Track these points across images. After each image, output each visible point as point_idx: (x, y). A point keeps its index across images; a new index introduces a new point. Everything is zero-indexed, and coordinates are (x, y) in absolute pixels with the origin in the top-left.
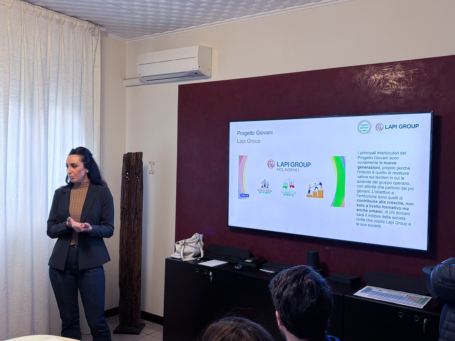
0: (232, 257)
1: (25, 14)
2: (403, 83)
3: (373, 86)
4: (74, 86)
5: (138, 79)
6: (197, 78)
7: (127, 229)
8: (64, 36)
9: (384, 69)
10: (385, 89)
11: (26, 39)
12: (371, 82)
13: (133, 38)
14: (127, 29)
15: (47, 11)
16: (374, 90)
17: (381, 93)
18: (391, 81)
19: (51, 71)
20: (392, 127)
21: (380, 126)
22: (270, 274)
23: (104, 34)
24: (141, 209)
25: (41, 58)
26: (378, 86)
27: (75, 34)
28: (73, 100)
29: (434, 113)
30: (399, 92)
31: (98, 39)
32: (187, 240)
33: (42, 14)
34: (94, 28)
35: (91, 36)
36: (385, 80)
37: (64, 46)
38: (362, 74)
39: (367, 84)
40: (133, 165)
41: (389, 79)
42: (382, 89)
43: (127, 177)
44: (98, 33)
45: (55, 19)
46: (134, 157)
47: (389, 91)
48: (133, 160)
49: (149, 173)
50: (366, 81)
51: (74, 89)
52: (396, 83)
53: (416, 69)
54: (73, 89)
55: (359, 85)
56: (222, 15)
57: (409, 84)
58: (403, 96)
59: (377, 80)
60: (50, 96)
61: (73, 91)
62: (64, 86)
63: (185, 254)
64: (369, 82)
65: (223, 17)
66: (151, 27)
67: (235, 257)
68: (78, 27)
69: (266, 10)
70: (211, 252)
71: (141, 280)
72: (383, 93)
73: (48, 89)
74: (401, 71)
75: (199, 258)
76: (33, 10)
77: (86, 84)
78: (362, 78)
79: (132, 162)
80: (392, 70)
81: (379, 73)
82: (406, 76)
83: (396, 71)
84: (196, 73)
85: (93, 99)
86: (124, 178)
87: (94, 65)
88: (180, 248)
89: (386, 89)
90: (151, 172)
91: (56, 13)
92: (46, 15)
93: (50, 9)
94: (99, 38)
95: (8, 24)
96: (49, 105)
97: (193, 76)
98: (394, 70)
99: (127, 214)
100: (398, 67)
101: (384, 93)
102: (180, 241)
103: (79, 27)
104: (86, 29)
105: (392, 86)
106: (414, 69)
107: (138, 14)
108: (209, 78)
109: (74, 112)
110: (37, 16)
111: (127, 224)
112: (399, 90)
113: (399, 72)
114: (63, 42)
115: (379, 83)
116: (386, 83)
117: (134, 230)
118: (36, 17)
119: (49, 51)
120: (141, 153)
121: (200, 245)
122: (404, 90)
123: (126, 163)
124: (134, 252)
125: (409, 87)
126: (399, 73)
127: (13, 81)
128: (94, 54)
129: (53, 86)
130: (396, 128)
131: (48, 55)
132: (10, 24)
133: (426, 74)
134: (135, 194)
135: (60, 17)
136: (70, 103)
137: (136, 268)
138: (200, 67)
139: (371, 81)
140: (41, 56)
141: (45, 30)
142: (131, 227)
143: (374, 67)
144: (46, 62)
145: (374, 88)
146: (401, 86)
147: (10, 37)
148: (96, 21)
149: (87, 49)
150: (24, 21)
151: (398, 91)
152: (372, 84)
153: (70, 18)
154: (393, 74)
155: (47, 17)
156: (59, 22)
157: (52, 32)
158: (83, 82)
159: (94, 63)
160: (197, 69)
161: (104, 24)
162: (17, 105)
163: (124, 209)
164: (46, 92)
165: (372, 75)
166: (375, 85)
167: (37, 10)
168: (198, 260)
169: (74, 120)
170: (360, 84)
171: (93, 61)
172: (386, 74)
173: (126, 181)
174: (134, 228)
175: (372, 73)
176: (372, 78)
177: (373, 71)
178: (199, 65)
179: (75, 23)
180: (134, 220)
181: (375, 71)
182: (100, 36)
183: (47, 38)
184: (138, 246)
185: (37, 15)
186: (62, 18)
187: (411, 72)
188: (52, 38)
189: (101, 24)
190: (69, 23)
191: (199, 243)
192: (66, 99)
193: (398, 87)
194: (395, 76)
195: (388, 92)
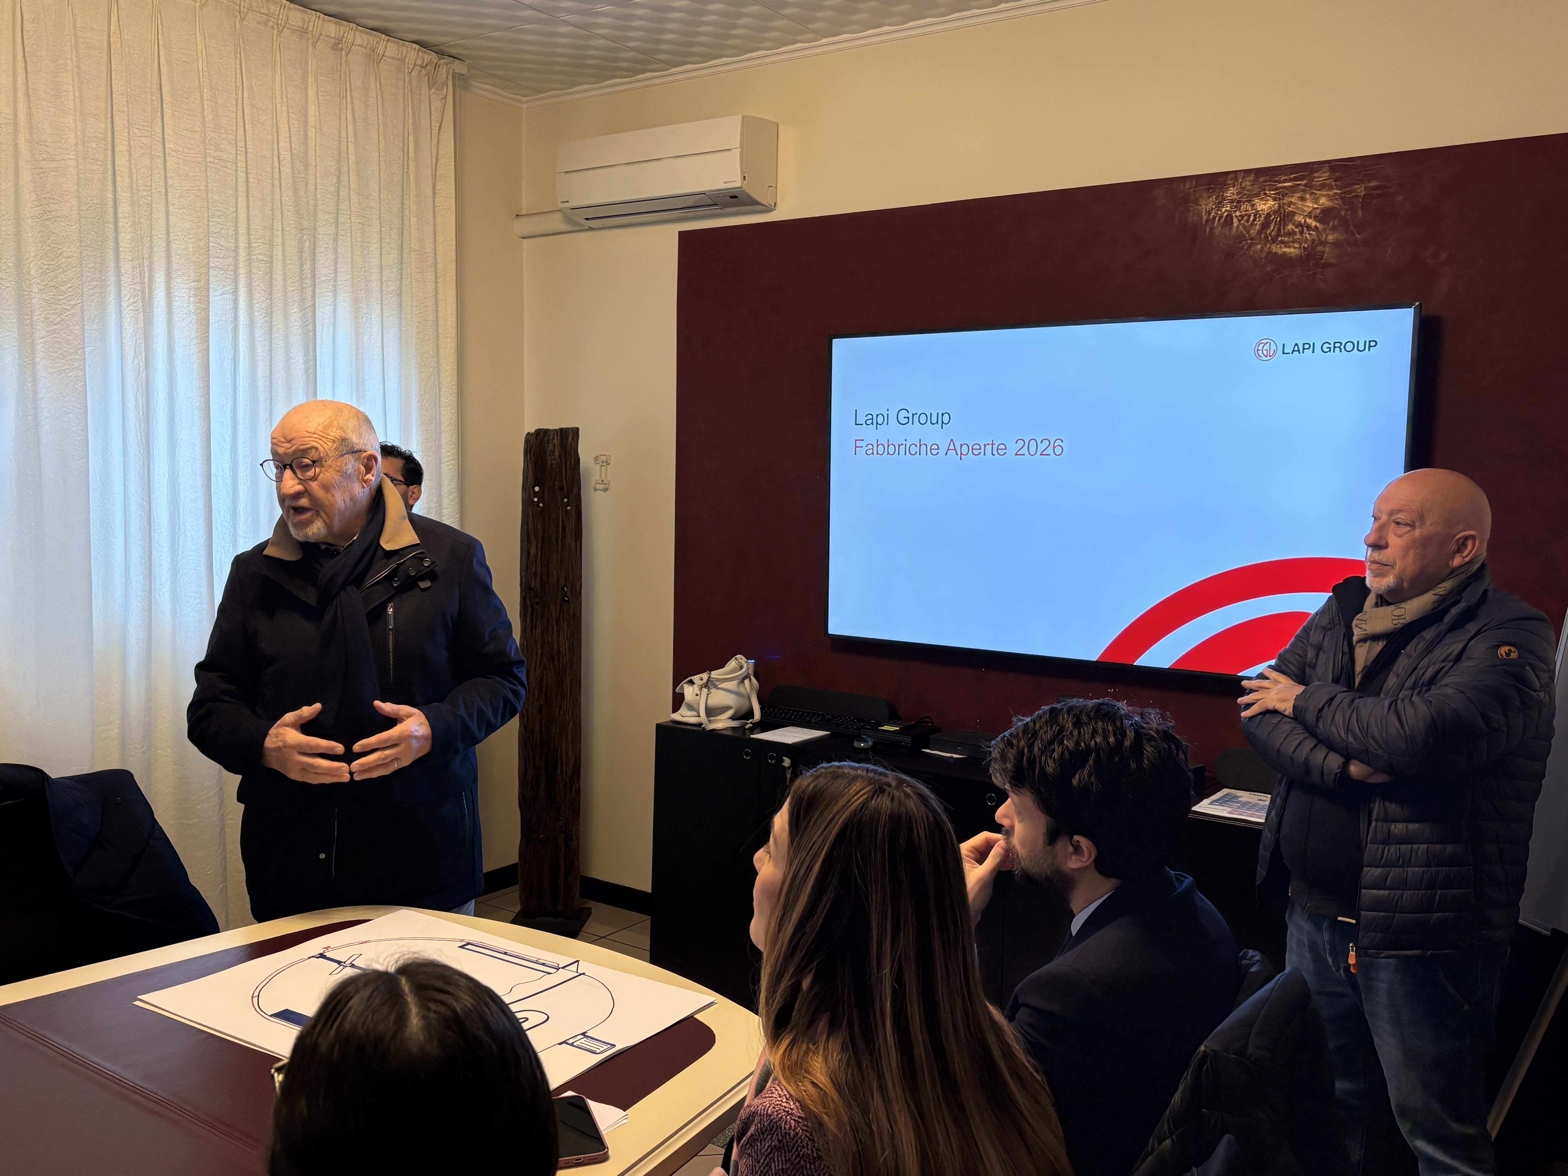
0: (842, 719)
1: (245, 23)
2: (1336, 223)
3: (1248, 232)
4: (383, 235)
5: (558, 216)
6: (734, 209)
7: (539, 646)
8: (353, 86)
9: (1280, 185)
10: (1282, 242)
11: (249, 98)
12: (1243, 222)
13: (542, 95)
14: (529, 66)
15: (306, 12)
16: (1251, 245)
17: (1270, 253)
18: (1300, 219)
19: (318, 191)
20: (1301, 351)
21: (1267, 347)
22: (952, 760)
23: (461, 82)
24: (578, 590)
25: (292, 154)
26: (1261, 234)
27: (382, 81)
28: (381, 276)
29: (1421, 308)
30: (1323, 249)
31: (445, 98)
32: (715, 674)
33: (292, 23)
34: (436, 64)
35: (425, 87)
36: (1284, 215)
37: (354, 116)
38: (1216, 198)
39: (1231, 229)
40: (552, 465)
41: (1293, 214)
42: (1274, 240)
43: (536, 500)
44: (447, 77)
45: (327, 36)
46: (555, 441)
47: (1295, 248)
48: (554, 451)
49: (595, 490)
50: (1229, 219)
51: (384, 245)
52: (1314, 224)
53: (1374, 183)
54: (381, 245)
55: (1208, 230)
56: (811, 26)
57: (1352, 227)
58: (1333, 261)
59: (1260, 217)
60: (319, 265)
61: (381, 248)
62: (358, 234)
63: (711, 712)
64: (1235, 220)
65: (813, 31)
66: (598, 62)
67: (850, 718)
68: (389, 60)
69: (942, 10)
70: (781, 708)
71: (579, 786)
72: (1276, 253)
73: (312, 242)
74: (1331, 188)
75: (751, 723)
76: (266, 11)
77: (418, 230)
78: (1218, 210)
79: (550, 457)
80: (1305, 186)
81: (1265, 194)
82: (1344, 203)
83: (1316, 190)
84: (732, 197)
85: (436, 273)
86: (527, 502)
87: (437, 175)
88: (697, 695)
89: (1287, 242)
90: (601, 487)
91: (331, 18)
92: (300, 24)
93: (314, 7)
94: (448, 95)
95: (199, 52)
96: (317, 291)
97: (725, 206)
98: (1311, 187)
99: (537, 603)
100: (1323, 176)
101: (1280, 252)
102: (695, 677)
103: (394, 62)
104: (412, 67)
105: (1302, 233)
106: (1369, 181)
107: (566, 23)
108: (768, 210)
109: (384, 311)
110: (277, 30)
111: (539, 630)
112: (1323, 243)
113: (1325, 193)
114: (349, 105)
115: (1265, 225)
116: (1285, 225)
117: (559, 649)
118: (275, 32)
119: (311, 133)
120: (575, 432)
121: (751, 686)
122: (1336, 244)
123: (533, 459)
124: (560, 709)
125: (1353, 234)
126: (1324, 195)
127: (220, 220)
128: (435, 141)
129: (325, 236)
130: (1313, 352)
131: (311, 144)
132: (204, 52)
133: (1400, 198)
134: (560, 548)
135: (339, 30)
136: (375, 285)
137: (567, 752)
138: (745, 177)
139: (1242, 219)
140: (291, 149)
141: (299, 71)
142: (550, 639)
143: (1252, 177)
144: (306, 165)
145: (1251, 239)
146: (1328, 231)
147: (205, 91)
148: (441, 45)
149: (416, 126)
150: (242, 45)
151: (1319, 248)
152: (1245, 227)
153: (368, 33)
154: (1308, 196)
155: (303, 32)
156: (337, 45)
157: (319, 77)
158: (406, 222)
159: (436, 169)
160: (738, 184)
161: (463, 52)
162: (231, 291)
163: (530, 589)
164: (307, 254)
165: (1245, 201)
166: (1255, 229)
167: (278, 9)
168: (747, 726)
169: (385, 333)
170: (1212, 229)
171: (434, 161)
172: (1287, 200)
173: (534, 510)
174: (558, 644)
175: (1245, 194)
176: (1245, 211)
177: (1248, 191)
178: (742, 172)
179: (380, 50)
180: (558, 620)
181: (1253, 191)
182: (451, 89)
183: (307, 94)
184: (570, 693)
185: (277, 24)
186: (346, 35)
187: (1359, 191)
188: (320, 93)
189: (453, 51)
190: (366, 48)
191: (747, 682)
192: (362, 273)
193: (1321, 234)
194: (1311, 205)
195: (1292, 250)
